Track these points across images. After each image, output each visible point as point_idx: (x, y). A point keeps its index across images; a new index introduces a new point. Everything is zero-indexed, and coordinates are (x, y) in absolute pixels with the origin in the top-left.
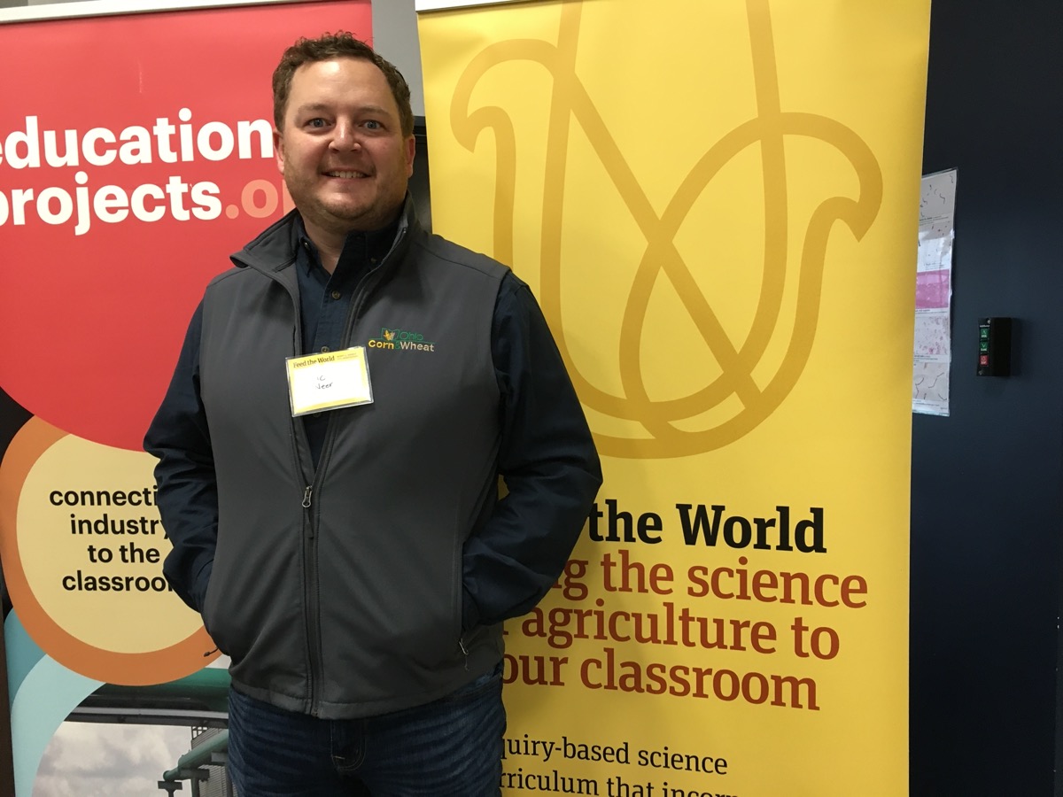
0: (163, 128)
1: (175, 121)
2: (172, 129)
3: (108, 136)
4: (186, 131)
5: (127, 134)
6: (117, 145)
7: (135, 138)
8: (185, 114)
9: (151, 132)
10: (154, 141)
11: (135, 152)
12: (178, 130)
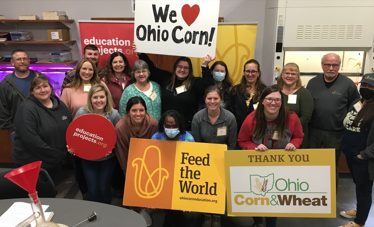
0: (113, 40)
1: (115, 39)
2: (115, 40)
3: (105, 41)
4: (117, 41)
5: (108, 41)
6: (107, 42)
7: (109, 41)
8: (117, 38)
9: (112, 41)
10: (112, 42)
11: (109, 43)
12: (116, 41)
